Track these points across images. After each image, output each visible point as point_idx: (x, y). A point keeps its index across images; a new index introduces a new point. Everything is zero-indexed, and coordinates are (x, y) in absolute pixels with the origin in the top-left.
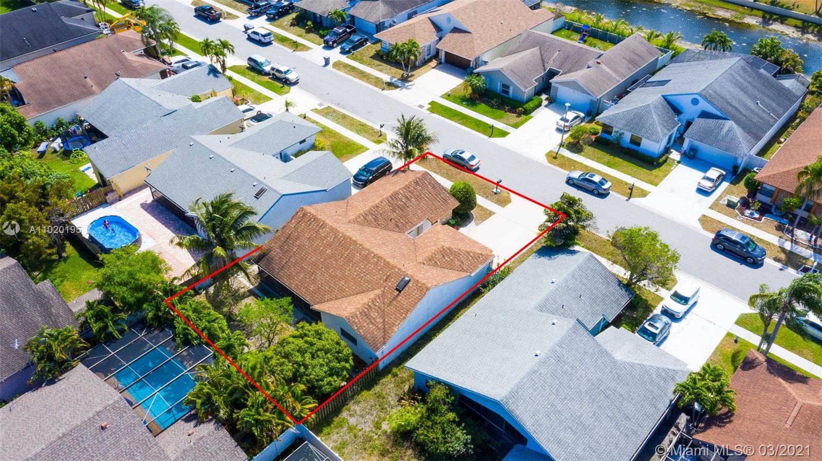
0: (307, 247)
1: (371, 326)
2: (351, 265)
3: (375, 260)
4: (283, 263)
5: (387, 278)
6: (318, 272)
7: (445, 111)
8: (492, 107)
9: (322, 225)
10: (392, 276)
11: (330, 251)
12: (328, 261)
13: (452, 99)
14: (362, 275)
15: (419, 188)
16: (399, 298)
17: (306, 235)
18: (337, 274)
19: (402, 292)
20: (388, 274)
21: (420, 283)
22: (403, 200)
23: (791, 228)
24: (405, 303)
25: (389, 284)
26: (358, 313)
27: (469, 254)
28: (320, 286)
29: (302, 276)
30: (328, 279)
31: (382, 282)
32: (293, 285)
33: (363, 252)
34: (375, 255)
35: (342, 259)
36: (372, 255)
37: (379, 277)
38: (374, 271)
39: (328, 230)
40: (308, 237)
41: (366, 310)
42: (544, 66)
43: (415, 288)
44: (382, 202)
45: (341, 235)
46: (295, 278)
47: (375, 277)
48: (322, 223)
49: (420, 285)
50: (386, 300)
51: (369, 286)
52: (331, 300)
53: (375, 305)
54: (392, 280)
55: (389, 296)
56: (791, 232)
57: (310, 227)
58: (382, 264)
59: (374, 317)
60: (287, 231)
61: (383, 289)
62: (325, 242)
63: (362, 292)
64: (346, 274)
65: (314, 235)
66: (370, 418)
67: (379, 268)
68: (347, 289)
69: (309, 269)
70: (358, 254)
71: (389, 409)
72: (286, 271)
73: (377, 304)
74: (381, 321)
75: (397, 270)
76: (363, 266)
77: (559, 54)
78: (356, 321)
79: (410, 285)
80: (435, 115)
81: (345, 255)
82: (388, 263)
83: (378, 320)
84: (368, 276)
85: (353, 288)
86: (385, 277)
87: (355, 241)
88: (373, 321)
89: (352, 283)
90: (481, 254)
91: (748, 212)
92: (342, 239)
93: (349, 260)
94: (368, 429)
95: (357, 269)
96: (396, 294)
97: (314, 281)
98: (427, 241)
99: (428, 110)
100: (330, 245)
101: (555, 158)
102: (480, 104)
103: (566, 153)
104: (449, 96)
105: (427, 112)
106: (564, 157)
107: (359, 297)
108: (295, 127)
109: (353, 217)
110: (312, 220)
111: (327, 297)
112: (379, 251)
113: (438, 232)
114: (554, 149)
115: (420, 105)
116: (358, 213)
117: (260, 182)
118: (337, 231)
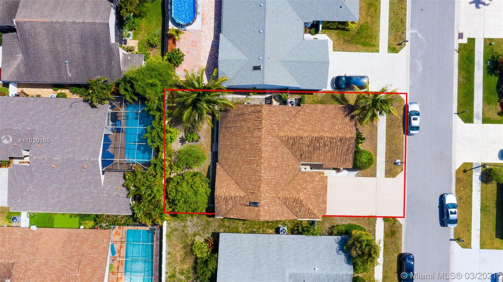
0: (243, 131)
1: (224, 206)
2: (248, 166)
3: (258, 178)
4: (228, 126)
5: (252, 193)
6: (235, 150)
7: (467, 58)
8: (498, 88)
9: (260, 128)
10: (255, 194)
11: (249, 147)
12: (243, 151)
13: (488, 49)
14: (247, 177)
15: (339, 143)
16: (247, 208)
17: (249, 124)
18: (240, 163)
19: (250, 207)
20: (255, 192)
21: (260, 213)
22: (321, 144)
24: (246, 212)
25: (250, 197)
26: (223, 197)
27: (309, 209)
28: (229, 158)
29: (228, 143)
30: (234, 160)
31: (249, 191)
32: (221, 143)
33: (258, 167)
34: (260, 176)
35: (249, 159)
36: (260, 174)
37: (251, 187)
38: (252, 183)
39: (259, 134)
40: (249, 126)
41: (228, 198)
43: (256, 212)
44: (307, 137)
45: (260, 145)
46: (225, 140)
47: (249, 186)
48: (261, 127)
49: (259, 214)
50: (242, 201)
51: (244, 186)
52: (226, 171)
53: (235, 199)
54: (253, 196)
55: (245, 201)
57: (255, 122)
58: (258, 184)
59: (229, 203)
60: (245, 110)
61: (246, 195)
62: (252, 139)
63: (238, 185)
64: (243, 168)
65: (252, 129)
66: (195, 229)
67: (255, 184)
68: (235, 175)
69: (234, 144)
70: (255, 166)
71: (206, 232)
72: (226, 131)
73: (236, 199)
74: (231, 207)
75: (259, 195)
76: (251, 174)
78: (220, 199)
79: (256, 208)
80: (456, 56)
81: (251, 158)
82: (260, 187)
83: (229, 206)
84: (248, 181)
85: (238, 178)
86: (252, 191)
87: (261, 157)
88: (227, 204)
89: (240, 175)
90: (315, 215)
92: (259, 148)
93: (250, 163)
94: (190, 232)
95: (248, 172)
96: (247, 204)
97: (229, 152)
98: (301, 182)
99: (460, 45)
100: (252, 144)
101: (465, 171)
102: (496, 76)
103: (476, 175)
104: (491, 44)
105: (456, 47)
106: (471, 176)
107: (235, 186)
108: (341, 7)
109: (282, 134)
110: (259, 119)
111: (226, 167)
112: (265, 174)
113: (313, 180)
114: (476, 164)
115: (462, 34)
116: (288, 133)
117: (263, 61)
118: (261, 141)
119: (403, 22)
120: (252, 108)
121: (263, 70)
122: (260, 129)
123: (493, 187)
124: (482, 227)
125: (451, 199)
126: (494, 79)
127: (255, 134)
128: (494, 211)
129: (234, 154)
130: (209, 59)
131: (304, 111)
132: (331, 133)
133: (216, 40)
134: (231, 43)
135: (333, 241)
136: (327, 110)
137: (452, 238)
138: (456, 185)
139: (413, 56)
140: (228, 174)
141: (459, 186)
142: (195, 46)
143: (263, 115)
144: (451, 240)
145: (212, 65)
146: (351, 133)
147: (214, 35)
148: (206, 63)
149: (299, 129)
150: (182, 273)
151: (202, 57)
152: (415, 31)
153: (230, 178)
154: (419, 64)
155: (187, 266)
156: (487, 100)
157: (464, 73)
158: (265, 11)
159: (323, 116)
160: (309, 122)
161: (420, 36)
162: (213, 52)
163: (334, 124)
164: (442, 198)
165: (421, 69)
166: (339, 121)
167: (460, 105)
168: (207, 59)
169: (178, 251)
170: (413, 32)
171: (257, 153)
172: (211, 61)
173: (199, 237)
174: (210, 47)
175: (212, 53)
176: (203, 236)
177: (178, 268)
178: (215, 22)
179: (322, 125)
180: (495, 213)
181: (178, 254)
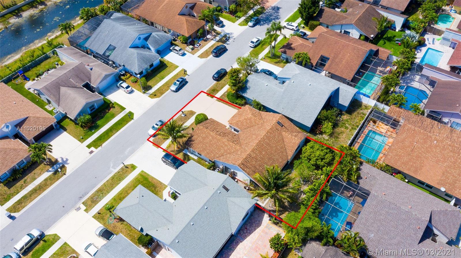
0: (260, 163)
2: (270, 144)
3: (269, 134)
6: (273, 158)
8: (102, 117)
11: (263, 152)
12: (268, 153)
13: (86, 137)
14: (275, 139)
15: (209, 128)
16: (286, 126)
18: (274, 149)
19: (283, 125)
20: (275, 129)
23: (206, 38)
24: (288, 124)
25: (280, 129)
28: (279, 157)
30: (276, 153)
31: (279, 132)
33: (265, 138)
35: (267, 147)
36: (266, 135)
38: (274, 134)
39: (252, 153)
40: (255, 162)
41: (293, 136)
42: (79, 88)
43: (282, 120)
44: (225, 139)
47: (277, 134)
48: (248, 156)
49: (280, 118)
51: (280, 137)
52: (286, 152)
53: (290, 134)
54: (278, 128)
55: (285, 129)
56: (207, 39)
57: (250, 161)
61: (282, 132)
62: (258, 154)
63: (283, 140)
64: (274, 145)
65: (254, 159)
67: (272, 132)
68: (281, 146)
70: (266, 140)
75: (274, 126)
76: (271, 139)
77: (72, 79)
79: (280, 122)
80: (104, 144)
82: (270, 129)
84: (276, 137)
85: (281, 143)
86: (277, 131)
87: (259, 141)
89: (279, 143)
91: (196, 46)
92: (257, 147)
93: (268, 144)
95: (272, 141)
96: (284, 127)
97: (277, 160)
98: (245, 124)
99: (96, 148)
100: (260, 153)
101: (155, 95)
102: (97, 123)
103: (151, 91)
104: (82, 138)
105: (100, 148)
106: (155, 92)
107: (286, 140)
108: (143, 196)
109: (238, 147)
110: (246, 160)
111: (285, 154)
112: (263, 133)
113: (237, 121)
114: (147, 95)
115: (89, 153)
116: (233, 147)
117: (218, 189)
118: (254, 148)
119: (113, 178)
120: (245, 170)
121: (223, 184)
122: (250, 155)
123: (149, 83)
124: (170, 73)
125: (174, 88)
126: (99, 122)
127: (255, 155)
128: (159, 75)
129: (274, 156)
130: (253, 232)
131: (215, 156)
132: (209, 134)
133: (239, 241)
134: (231, 219)
135: (248, 95)
136: (202, 149)
137: (187, 76)
138: (165, 92)
139: (127, 157)
140: (286, 150)
141: (164, 92)
142: (257, 247)
143: (242, 160)
144: (189, 75)
145: (253, 227)
146: (199, 128)
147: (237, 246)
148: (256, 231)
149: (226, 145)
150: (347, 128)
151: (257, 236)
152: (111, 169)
153: (286, 147)
154: (126, 152)
155: (341, 129)
156: (113, 116)
157: (110, 134)
158: (193, 218)
159: (206, 146)
160: (217, 147)
161: (112, 165)
162: (246, 234)
163: (204, 138)
164: (177, 90)
165: (129, 149)
166: (200, 139)
167: (127, 122)
168: (254, 233)
169: (343, 138)
170: (113, 169)
171: (260, 145)
172: (252, 230)
173: (325, 138)
174: (246, 239)
175: (248, 235)
176: (322, 137)
177: (348, 131)
178: (230, 255)
179: (211, 141)
180: (159, 74)
181: (344, 137)
